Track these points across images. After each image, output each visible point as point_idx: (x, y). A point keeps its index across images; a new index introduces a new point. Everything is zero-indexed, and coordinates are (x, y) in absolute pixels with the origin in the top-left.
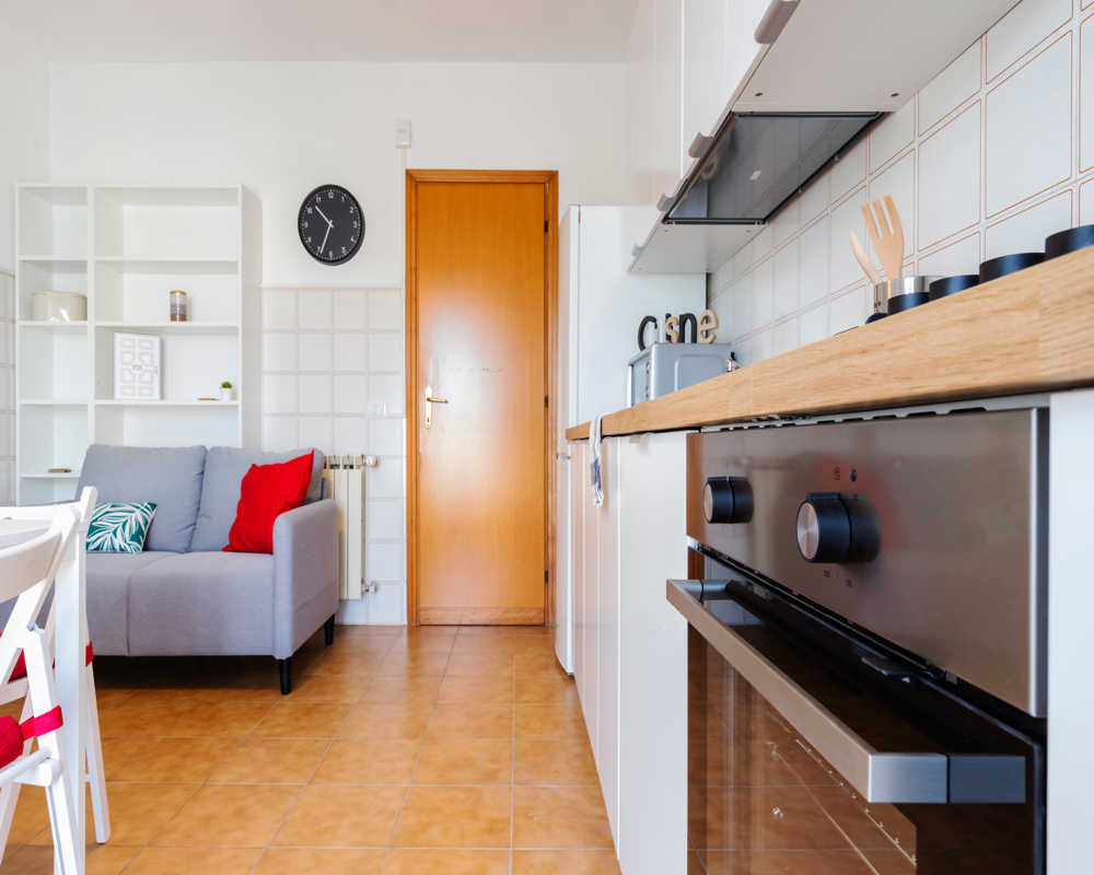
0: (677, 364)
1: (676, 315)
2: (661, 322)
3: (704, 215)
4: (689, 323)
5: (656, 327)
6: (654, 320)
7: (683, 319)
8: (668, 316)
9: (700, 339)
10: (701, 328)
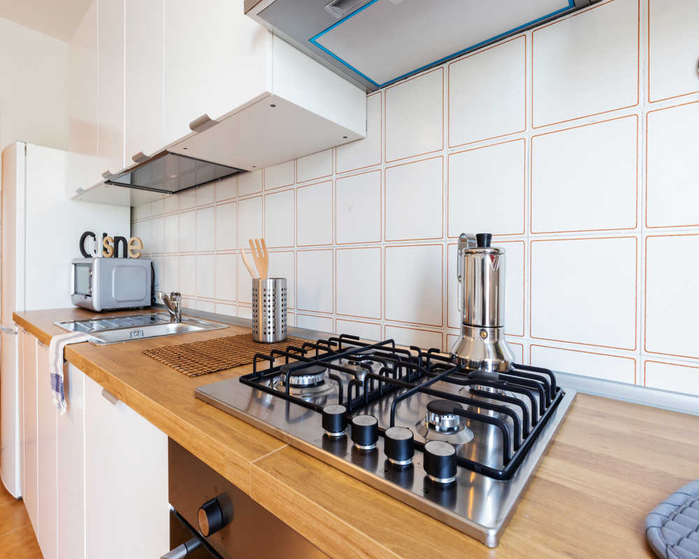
0: (114, 272)
1: (112, 235)
2: (99, 237)
3: (129, 182)
4: (121, 243)
5: (95, 240)
6: (93, 235)
7: (117, 240)
8: (105, 235)
9: (130, 254)
10: (130, 247)
